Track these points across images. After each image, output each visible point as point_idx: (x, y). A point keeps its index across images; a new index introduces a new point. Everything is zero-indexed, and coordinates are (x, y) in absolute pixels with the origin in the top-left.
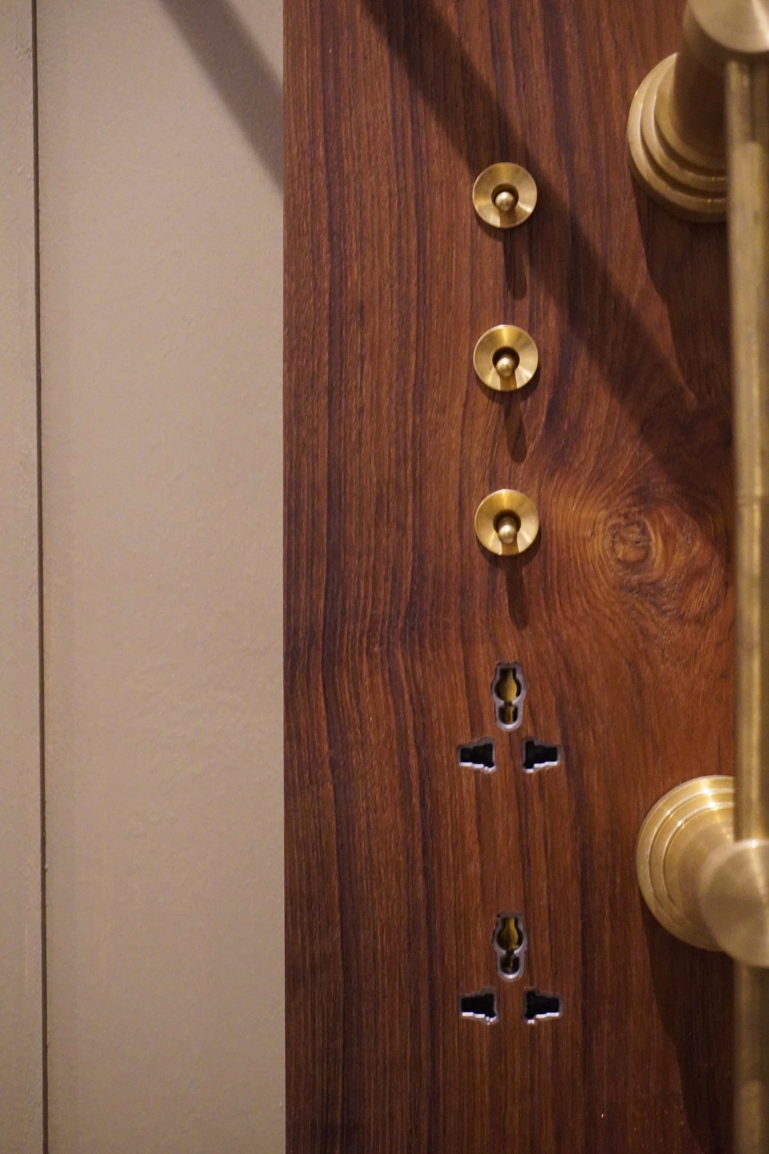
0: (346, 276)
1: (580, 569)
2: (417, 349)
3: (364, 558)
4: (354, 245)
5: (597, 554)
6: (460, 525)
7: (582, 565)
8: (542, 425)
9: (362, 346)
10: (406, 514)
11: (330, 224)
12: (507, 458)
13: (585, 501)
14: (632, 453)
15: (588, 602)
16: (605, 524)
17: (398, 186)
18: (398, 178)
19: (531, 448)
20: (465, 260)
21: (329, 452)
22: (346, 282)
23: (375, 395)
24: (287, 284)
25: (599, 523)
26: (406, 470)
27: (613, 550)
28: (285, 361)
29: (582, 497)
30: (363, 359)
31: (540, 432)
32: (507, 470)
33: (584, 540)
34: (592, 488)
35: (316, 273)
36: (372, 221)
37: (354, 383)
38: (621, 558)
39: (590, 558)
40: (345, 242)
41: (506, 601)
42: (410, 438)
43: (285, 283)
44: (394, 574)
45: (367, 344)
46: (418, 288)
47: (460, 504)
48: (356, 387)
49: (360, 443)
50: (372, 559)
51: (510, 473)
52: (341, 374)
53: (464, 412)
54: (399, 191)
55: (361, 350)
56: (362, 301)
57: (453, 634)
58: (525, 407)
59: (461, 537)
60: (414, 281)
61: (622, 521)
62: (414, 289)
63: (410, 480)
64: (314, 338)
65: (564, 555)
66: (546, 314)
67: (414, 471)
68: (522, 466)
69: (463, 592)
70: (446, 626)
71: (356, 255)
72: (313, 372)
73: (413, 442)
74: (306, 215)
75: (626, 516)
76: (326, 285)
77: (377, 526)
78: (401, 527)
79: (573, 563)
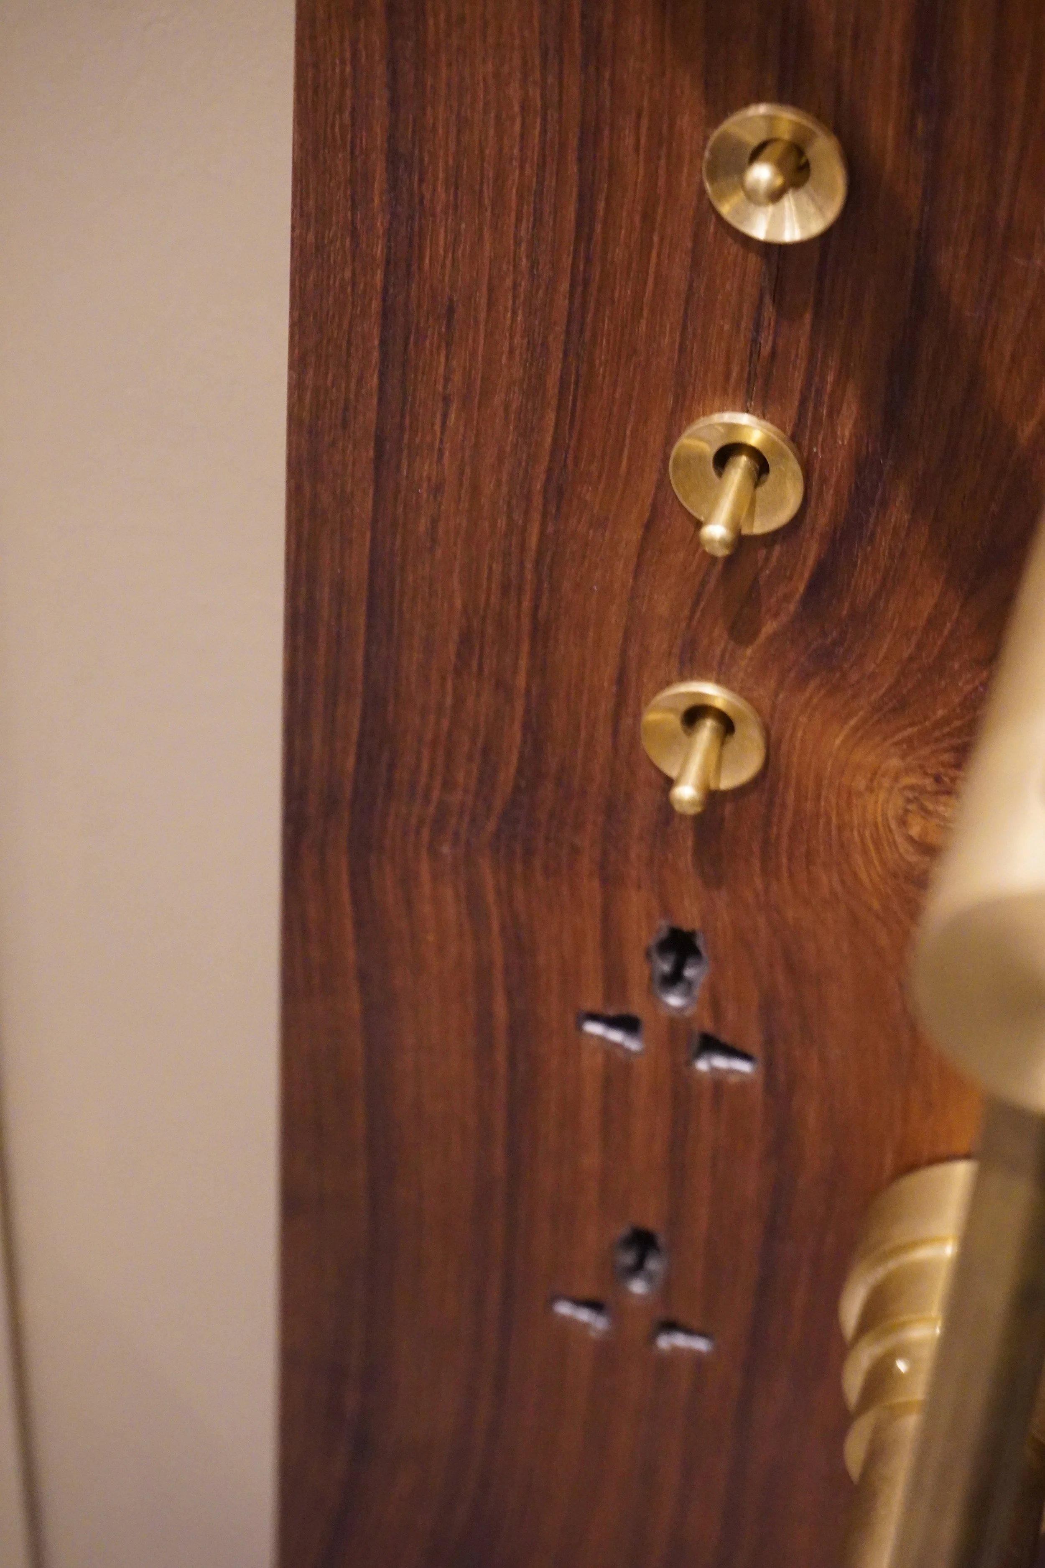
0: (421, 248)
1: (834, 832)
2: (560, 407)
3: (432, 718)
4: (441, 189)
5: (869, 817)
6: (617, 716)
7: (840, 828)
8: (798, 597)
9: (447, 380)
10: (515, 672)
11: (391, 139)
12: (719, 631)
13: (862, 737)
14: (969, 687)
15: (843, 882)
16: (896, 779)
17: (543, 97)
18: (544, 78)
19: (769, 627)
20: (678, 274)
21: (373, 539)
22: (421, 258)
23: (468, 470)
24: (297, 231)
25: (883, 776)
26: (520, 603)
27: (903, 822)
28: (291, 367)
29: (856, 729)
30: (446, 400)
31: (792, 607)
32: (718, 651)
33: (849, 793)
34: (879, 721)
35: (359, 225)
36: (482, 152)
37: (428, 439)
38: (916, 838)
39: (856, 822)
40: (421, 181)
41: (690, 843)
42: (531, 554)
43: (293, 228)
44: (486, 751)
45: (457, 377)
46: (571, 303)
47: (621, 680)
48: (431, 446)
49: (434, 540)
50: (445, 724)
51: (723, 655)
52: (403, 416)
53: (644, 538)
54: (545, 108)
55: (445, 387)
56: (451, 300)
57: (585, 864)
58: (767, 559)
59: (615, 733)
60: (564, 286)
61: (928, 783)
62: (562, 302)
63: (526, 622)
64: (349, 342)
65: (809, 806)
66: (834, 411)
67: (536, 608)
68: (749, 652)
69: (610, 810)
70: (575, 850)
71: (445, 211)
72: (347, 400)
73: (538, 563)
74: (340, 109)
75: (938, 779)
76: (379, 251)
77: (458, 673)
78: (502, 686)
79: (822, 821)
